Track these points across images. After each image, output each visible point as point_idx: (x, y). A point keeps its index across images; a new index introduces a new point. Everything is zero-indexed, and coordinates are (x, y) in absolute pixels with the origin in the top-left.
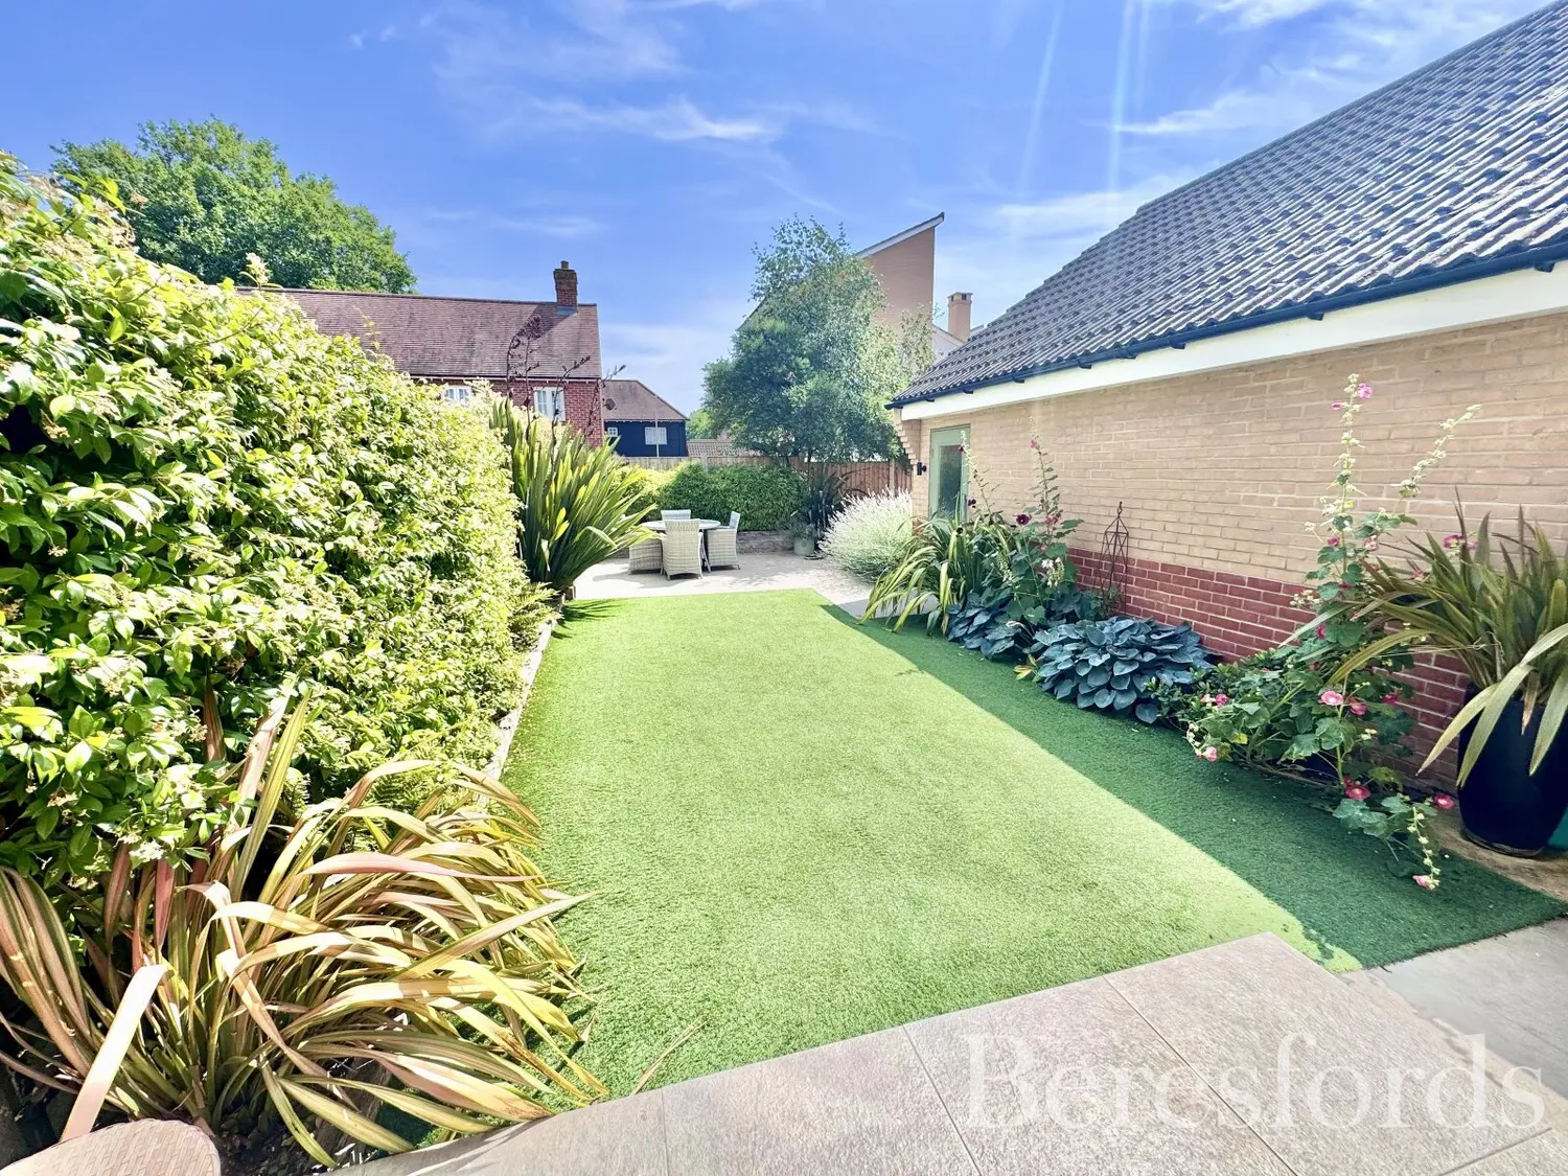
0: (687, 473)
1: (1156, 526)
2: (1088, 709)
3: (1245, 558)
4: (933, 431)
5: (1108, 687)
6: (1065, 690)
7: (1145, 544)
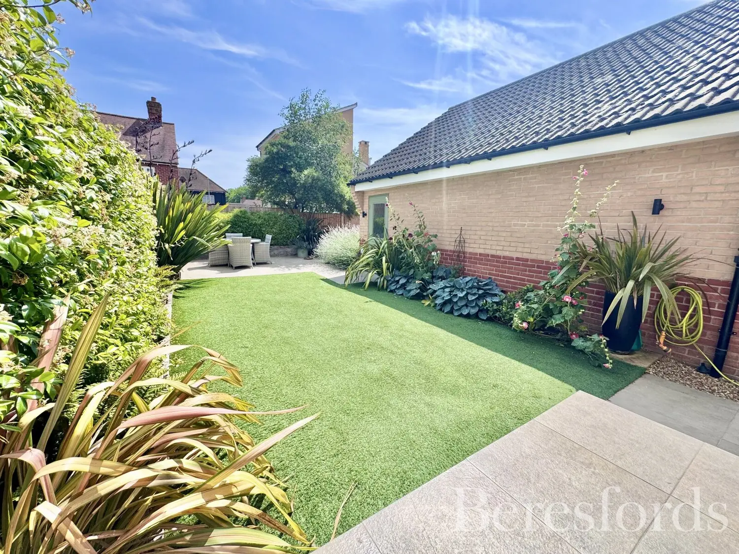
0: (239, 214)
1: (476, 237)
2: (459, 316)
3: (514, 249)
4: (370, 197)
5: (466, 306)
6: (447, 308)
7: (472, 245)
